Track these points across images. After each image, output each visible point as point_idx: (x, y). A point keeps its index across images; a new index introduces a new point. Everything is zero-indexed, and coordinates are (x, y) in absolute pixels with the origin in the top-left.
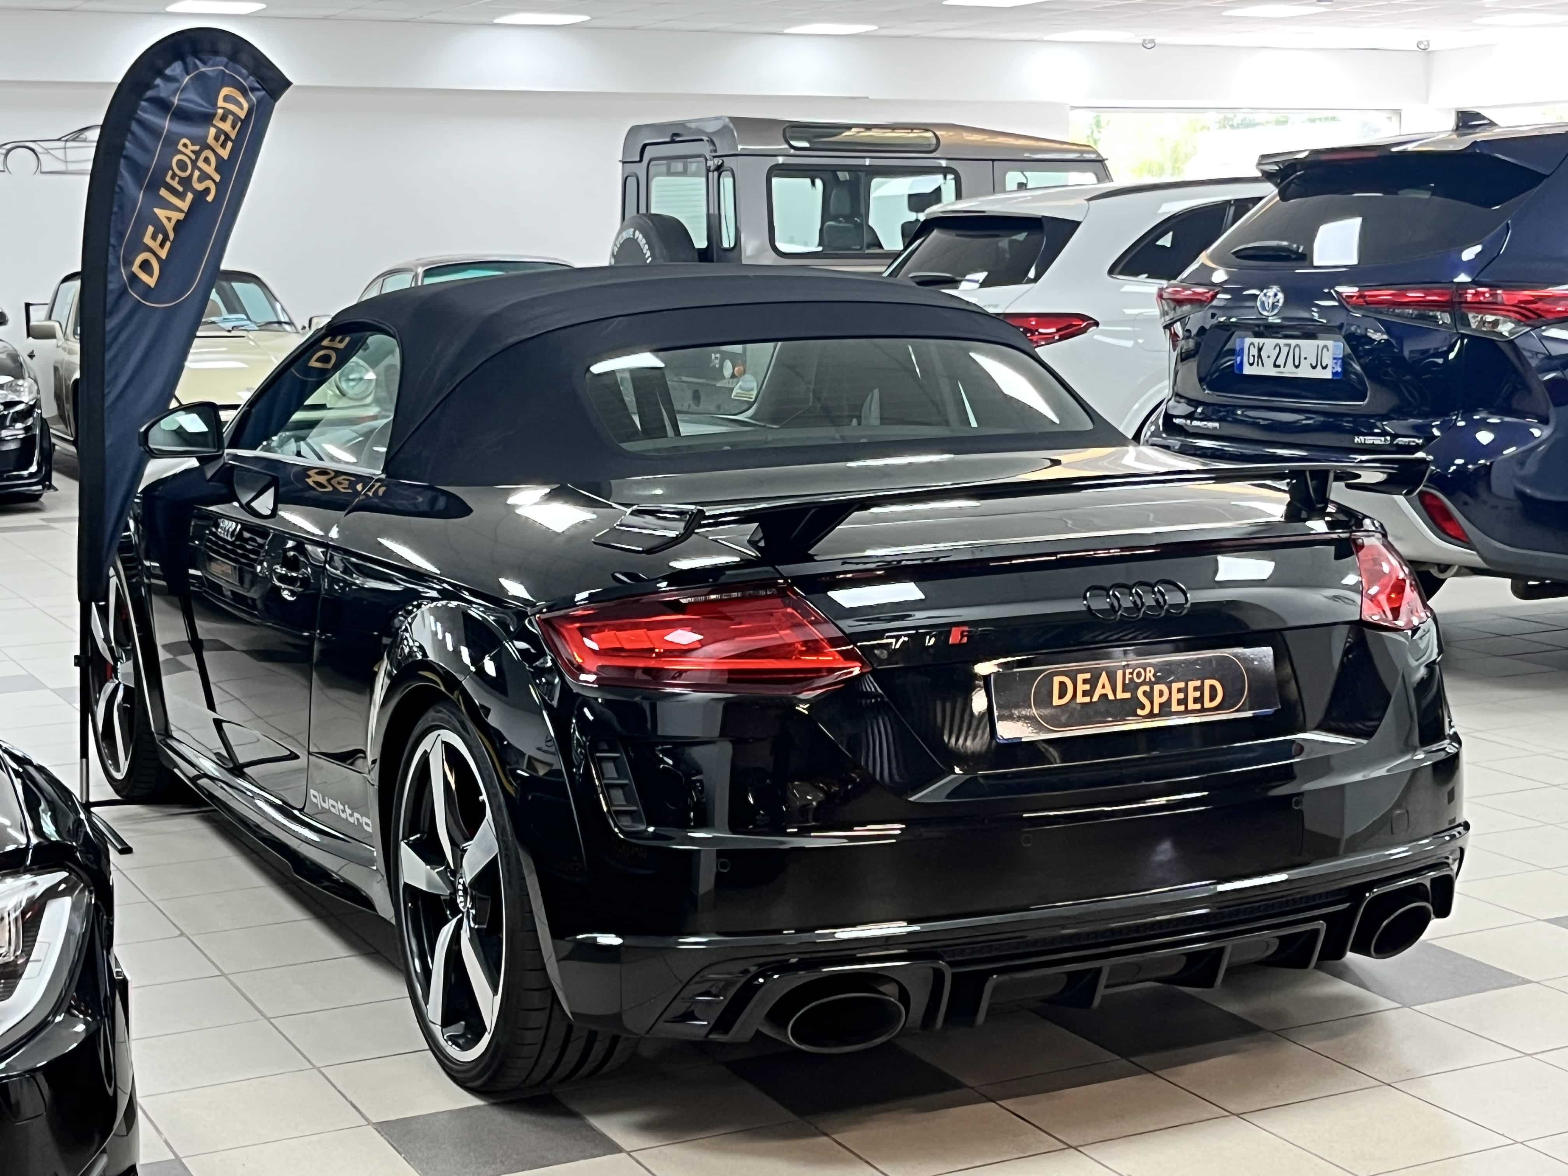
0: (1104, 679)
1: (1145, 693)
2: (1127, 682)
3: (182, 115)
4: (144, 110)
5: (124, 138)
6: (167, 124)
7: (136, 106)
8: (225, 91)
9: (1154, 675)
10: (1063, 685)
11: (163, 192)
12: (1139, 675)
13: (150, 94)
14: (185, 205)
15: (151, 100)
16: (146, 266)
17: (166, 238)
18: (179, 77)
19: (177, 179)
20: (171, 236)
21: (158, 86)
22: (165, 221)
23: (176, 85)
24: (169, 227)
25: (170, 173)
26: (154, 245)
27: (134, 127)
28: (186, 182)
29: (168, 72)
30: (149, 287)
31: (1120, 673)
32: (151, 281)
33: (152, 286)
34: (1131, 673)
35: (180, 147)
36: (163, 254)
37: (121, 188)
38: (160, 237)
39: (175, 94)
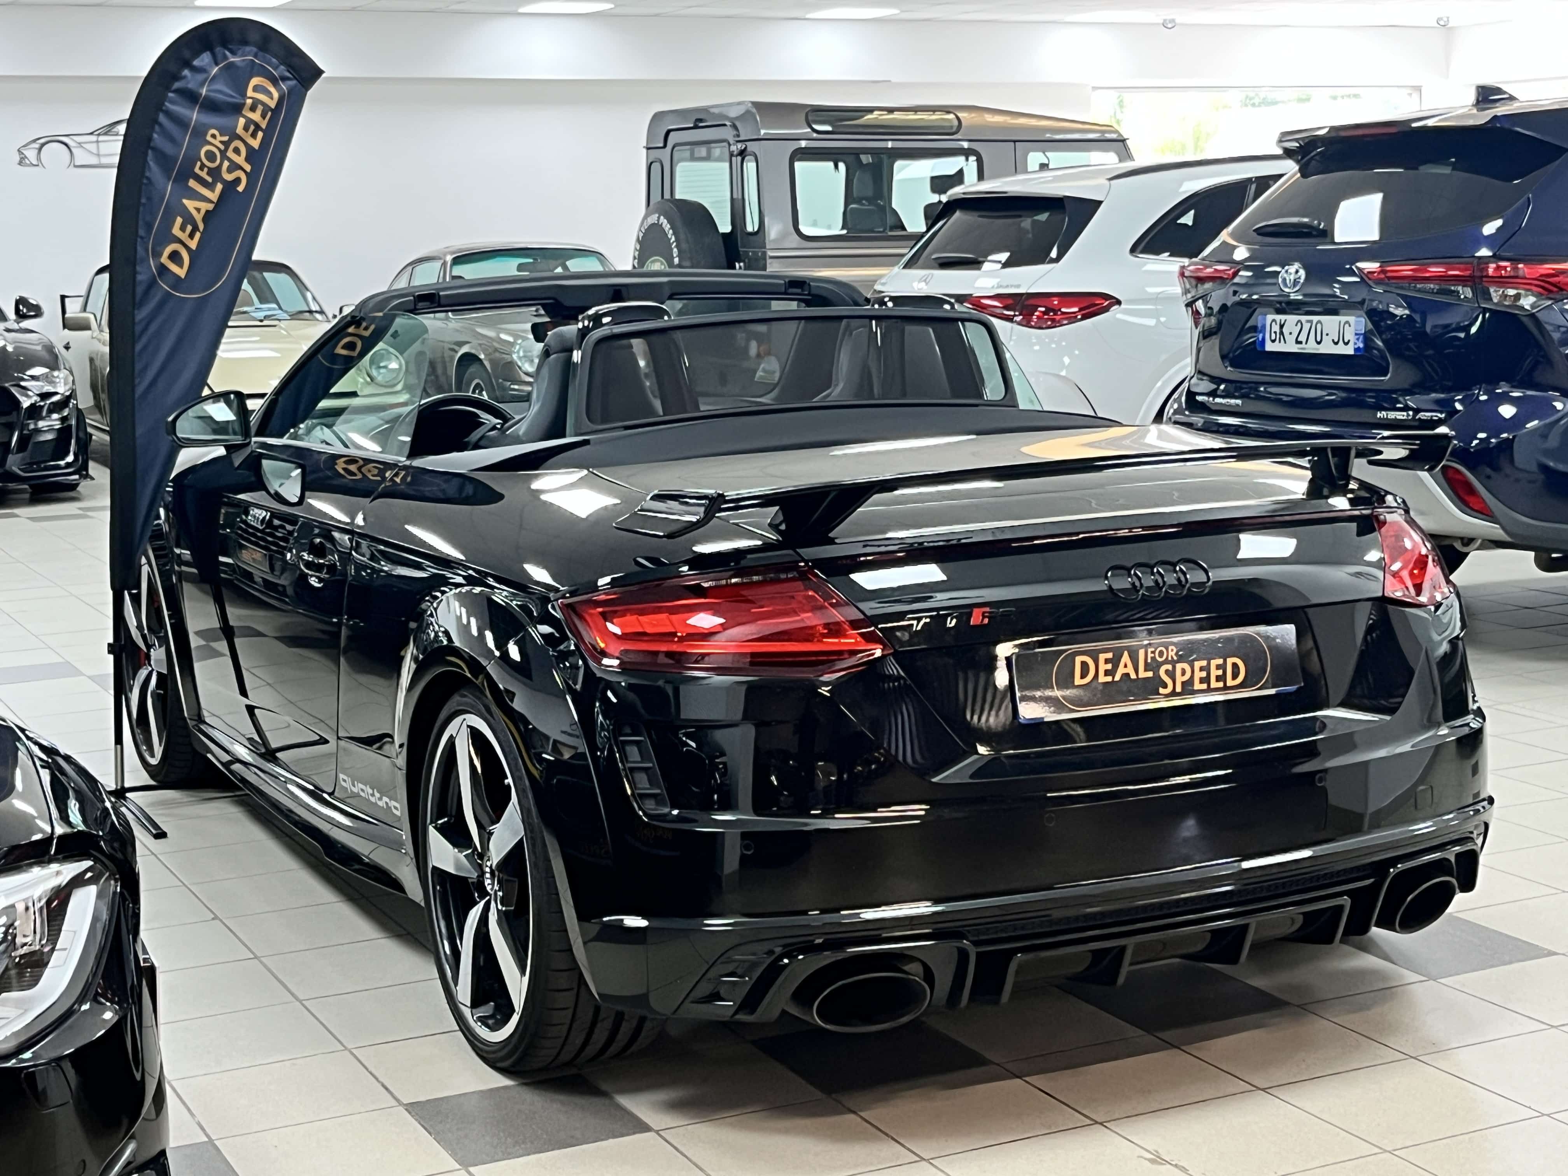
0: (1126, 658)
1: (1167, 671)
2: (1149, 661)
3: (212, 106)
4: (172, 102)
5: (153, 130)
6: (195, 116)
7: (164, 98)
8: (255, 81)
9: (1176, 654)
10: (1085, 666)
11: (192, 183)
12: (1161, 654)
13: (177, 85)
14: (214, 196)
15: (178, 91)
16: (175, 257)
17: (195, 228)
18: (208, 68)
19: (206, 170)
20: (201, 226)
21: (185, 77)
22: (194, 213)
23: (204, 76)
24: (198, 217)
25: (199, 163)
26: (183, 236)
27: (162, 118)
28: (215, 173)
29: (196, 63)
30: (179, 277)
31: (1142, 652)
32: (181, 272)
33: (183, 277)
34: (1153, 652)
35: (209, 138)
36: (193, 244)
37: (148, 178)
38: (189, 228)
39: (202, 84)
